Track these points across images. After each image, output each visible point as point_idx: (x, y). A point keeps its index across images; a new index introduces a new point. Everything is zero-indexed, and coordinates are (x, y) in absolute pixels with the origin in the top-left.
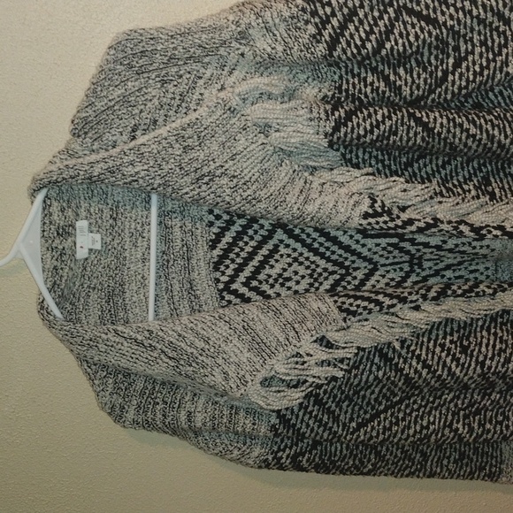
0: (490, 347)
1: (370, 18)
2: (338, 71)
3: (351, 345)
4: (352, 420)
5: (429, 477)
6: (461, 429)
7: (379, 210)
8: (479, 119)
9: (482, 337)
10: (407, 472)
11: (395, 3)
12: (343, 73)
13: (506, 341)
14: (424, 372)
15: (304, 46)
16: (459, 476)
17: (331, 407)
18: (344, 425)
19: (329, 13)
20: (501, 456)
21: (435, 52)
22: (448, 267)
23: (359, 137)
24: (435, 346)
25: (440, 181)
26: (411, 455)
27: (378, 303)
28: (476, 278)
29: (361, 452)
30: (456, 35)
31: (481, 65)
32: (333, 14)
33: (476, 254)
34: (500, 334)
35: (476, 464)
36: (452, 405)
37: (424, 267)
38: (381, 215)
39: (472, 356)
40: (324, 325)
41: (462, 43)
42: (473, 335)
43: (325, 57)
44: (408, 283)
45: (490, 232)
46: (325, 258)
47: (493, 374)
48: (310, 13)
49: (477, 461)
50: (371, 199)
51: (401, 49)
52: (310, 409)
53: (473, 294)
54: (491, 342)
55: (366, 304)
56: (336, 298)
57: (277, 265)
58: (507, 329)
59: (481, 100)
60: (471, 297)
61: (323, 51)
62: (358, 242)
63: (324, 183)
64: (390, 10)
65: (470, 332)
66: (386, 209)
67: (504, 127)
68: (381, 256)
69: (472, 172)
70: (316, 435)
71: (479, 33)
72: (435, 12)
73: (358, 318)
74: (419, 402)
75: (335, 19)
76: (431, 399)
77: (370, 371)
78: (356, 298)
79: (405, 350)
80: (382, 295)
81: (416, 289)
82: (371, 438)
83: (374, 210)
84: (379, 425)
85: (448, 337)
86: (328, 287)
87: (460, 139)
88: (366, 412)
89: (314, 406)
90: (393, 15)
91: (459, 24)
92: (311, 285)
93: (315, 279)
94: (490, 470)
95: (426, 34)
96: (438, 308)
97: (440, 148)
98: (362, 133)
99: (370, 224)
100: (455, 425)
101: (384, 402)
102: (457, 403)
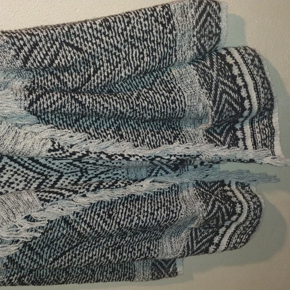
0: (123, 215)
1: (46, 47)
2: (32, 73)
3: (45, 219)
4: (50, 257)
5: (97, 282)
6: (110, 257)
7: (57, 147)
8: (109, 99)
9: (120, 209)
10: (84, 281)
11: (59, 40)
12: (35, 74)
13: (132, 210)
14: (88, 230)
15: (9, 61)
16: (113, 280)
17: (38, 251)
18: (46, 260)
19: (22, 44)
20: (134, 268)
21: (83, 65)
22: (102, 173)
23: (44, 109)
24: (94, 215)
25: (94, 129)
26: (86, 272)
27: (62, 194)
28: (118, 178)
29: (58, 273)
30: (93, 57)
31: (108, 72)
32: (25, 45)
33: (114, 166)
34: (129, 207)
35: (121, 274)
36: (105, 245)
37: (89, 173)
38: (58, 150)
39: (113, 219)
40: (30, 209)
41: (97, 61)
42: (115, 208)
43: (22, 67)
44: (81, 182)
45: (116, 157)
46: (33, 171)
47: (125, 228)
48: (11, 44)
49: (122, 271)
50: (52, 142)
51: (64, 64)
52: (26, 253)
53: (114, 187)
54: (124, 212)
55: (55, 195)
56: (38, 193)
57: (5, 176)
58: (133, 204)
59: (112, 88)
60: (113, 188)
61: (20, 64)
62: (50, 162)
63: (27, 133)
64: (57, 43)
65: (114, 206)
66: (61, 147)
67: (123, 103)
68: (64, 169)
69: (111, 124)
70: (30, 267)
71: (106, 56)
72: (81, 45)
73: (50, 203)
74: (87, 245)
75: (26, 47)
76: (94, 243)
77: (59, 231)
78: (50, 192)
79: (78, 218)
80: (64, 190)
81: (83, 186)
82: (61, 265)
83: (54, 148)
84: (65, 258)
85: (102, 210)
86: (36, 186)
87: (100, 110)
88: (58, 252)
89: (28, 251)
90: (58, 46)
91: (94, 51)
92: (26, 185)
93: (28, 182)
94: (129, 276)
95: (77, 57)
96: (95, 195)
97: (90, 114)
98: (46, 107)
99: (52, 155)
100: (107, 255)
101: (68, 246)
102: (108, 244)
